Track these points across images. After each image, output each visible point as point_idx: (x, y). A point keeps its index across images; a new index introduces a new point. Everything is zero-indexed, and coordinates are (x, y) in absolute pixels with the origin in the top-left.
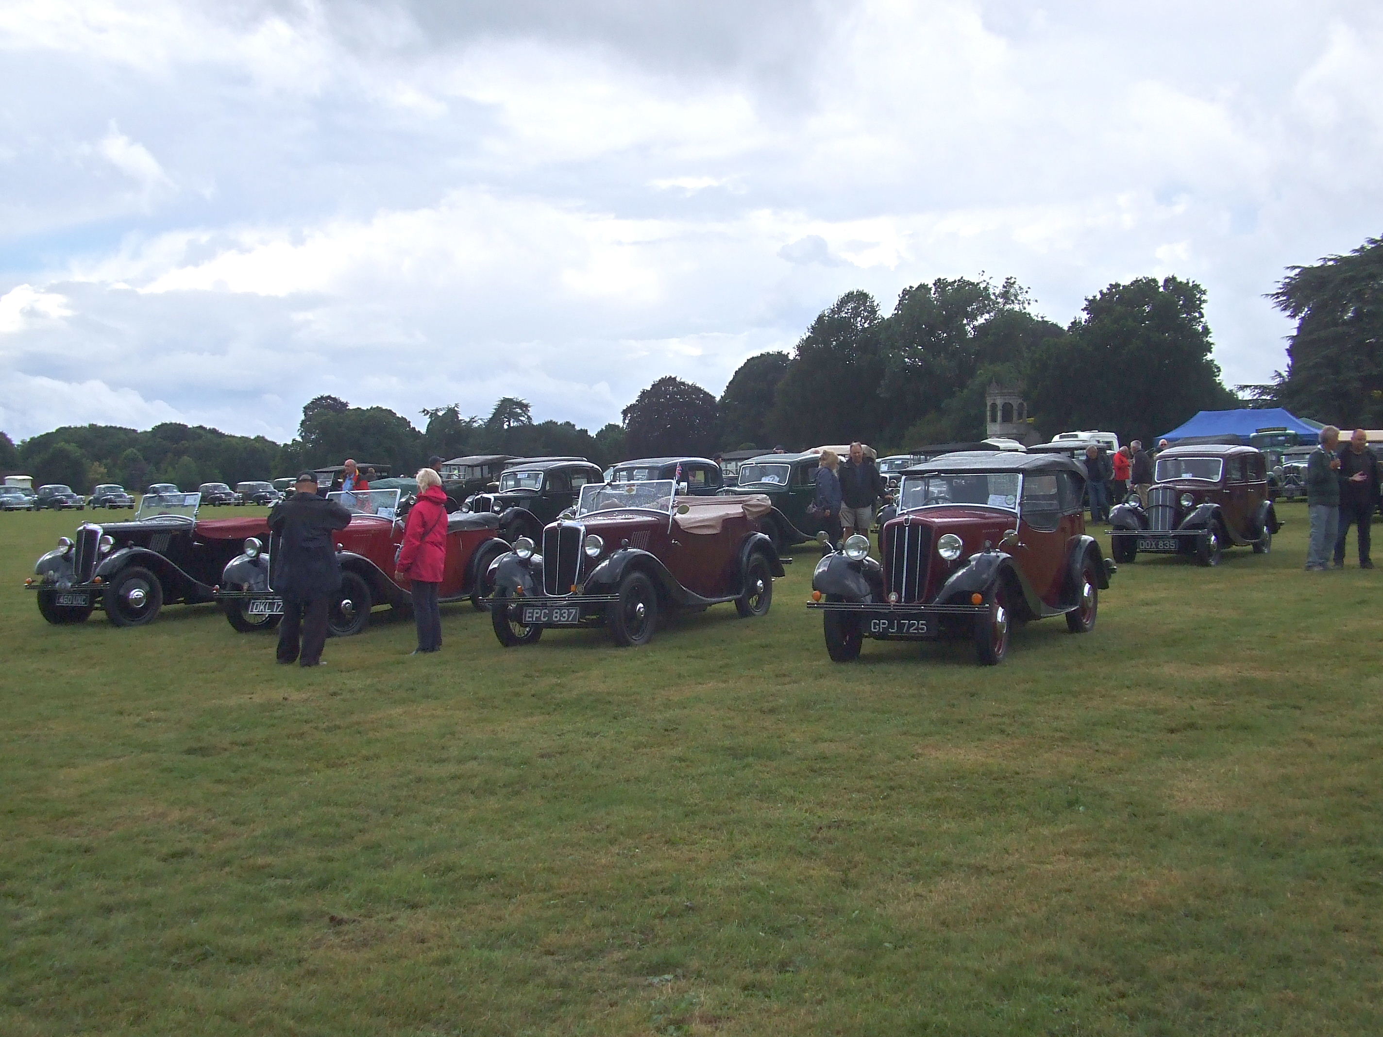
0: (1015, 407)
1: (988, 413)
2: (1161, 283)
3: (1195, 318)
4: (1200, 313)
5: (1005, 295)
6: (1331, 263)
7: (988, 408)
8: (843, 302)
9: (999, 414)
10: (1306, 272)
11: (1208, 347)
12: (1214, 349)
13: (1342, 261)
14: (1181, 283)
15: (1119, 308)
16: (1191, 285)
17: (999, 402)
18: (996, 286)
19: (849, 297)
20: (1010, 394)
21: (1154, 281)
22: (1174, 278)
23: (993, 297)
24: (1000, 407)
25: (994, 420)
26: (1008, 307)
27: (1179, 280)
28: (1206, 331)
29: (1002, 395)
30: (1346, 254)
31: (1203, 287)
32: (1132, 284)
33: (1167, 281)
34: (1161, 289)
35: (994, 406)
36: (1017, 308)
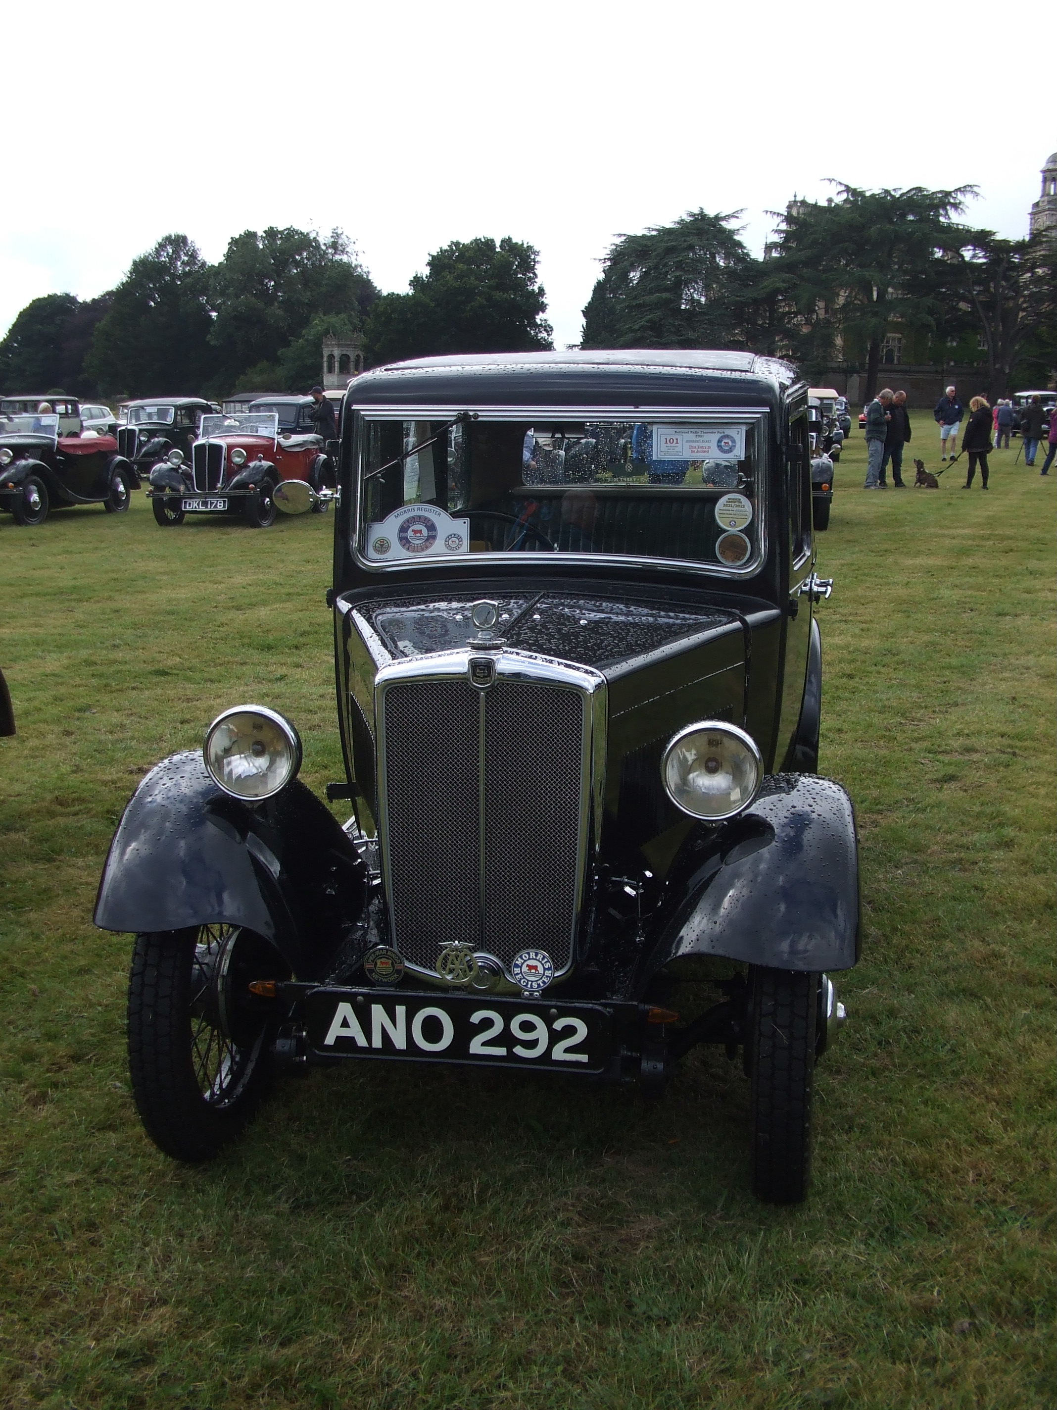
0: (352, 358)
1: (325, 365)
2: (498, 244)
3: (530, 279)
4: (534, 274)
5: (334, 245)
6: (654, 233)
7: (325, 359)
8: (161, 246)
9: (337, 365)
10: (632, 240)
11: (542, 308)
12: (549, 310)
13: (665, 232)
14: (516, 244)
15: (460, 266)
16: (525, 246)
17: (337, 352)
18: (324, 238)
19: (168, 240)
20: (348, 345)
21: (492, 241)
22: (510, 239)
23: (324, 248)
24: (337, 359)
25: (331, 370)
26: (337, 257)
27: (514, 241)
28: (541, 291)
29: (339, 346)
30: (669, 225)
31: (536, 248)
32: (472, 243)
33: (503, 241)
34: (498, 250)
35: (331, 357)
36: (345, 258)
